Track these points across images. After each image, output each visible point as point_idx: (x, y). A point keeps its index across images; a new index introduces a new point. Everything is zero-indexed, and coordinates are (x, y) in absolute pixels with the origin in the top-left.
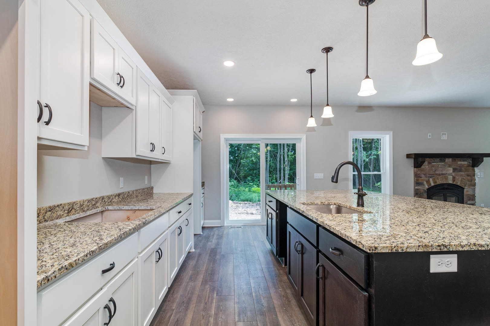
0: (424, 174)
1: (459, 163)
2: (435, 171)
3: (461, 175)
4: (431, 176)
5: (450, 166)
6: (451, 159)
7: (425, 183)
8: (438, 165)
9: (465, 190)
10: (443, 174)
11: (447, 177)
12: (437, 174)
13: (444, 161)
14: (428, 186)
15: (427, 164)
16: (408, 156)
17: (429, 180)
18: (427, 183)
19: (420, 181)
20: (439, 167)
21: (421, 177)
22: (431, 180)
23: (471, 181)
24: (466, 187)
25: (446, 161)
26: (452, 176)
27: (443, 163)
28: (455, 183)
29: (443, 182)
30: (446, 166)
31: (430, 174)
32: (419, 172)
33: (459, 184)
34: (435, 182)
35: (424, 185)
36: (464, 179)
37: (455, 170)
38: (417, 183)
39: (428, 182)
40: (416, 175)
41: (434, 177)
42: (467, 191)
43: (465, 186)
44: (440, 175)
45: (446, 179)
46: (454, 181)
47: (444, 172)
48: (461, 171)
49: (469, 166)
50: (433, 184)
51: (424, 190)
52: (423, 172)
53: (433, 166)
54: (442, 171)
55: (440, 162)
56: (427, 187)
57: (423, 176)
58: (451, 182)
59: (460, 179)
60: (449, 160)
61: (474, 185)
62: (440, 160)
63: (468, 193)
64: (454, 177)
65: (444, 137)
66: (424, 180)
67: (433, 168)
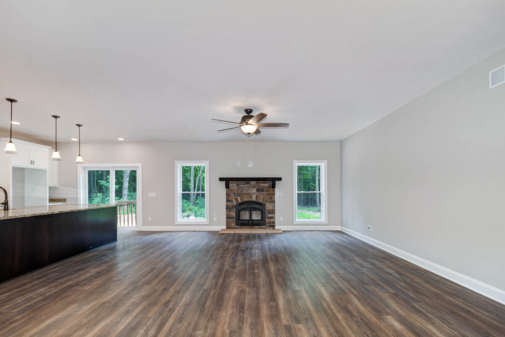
1: (261, 185)
2: (242, 191)
3: (263, 195)
4: (239, 195)
5: (254, 187)
7: (234, 200)
8: (244, 186)
9: (266, 206)
10: (248, 194)
11: (252, 196)
12: (243, 194)
13: (249, 183)
14: (236, 203)
15: (236, 186)
16: (221, 179)
18: (235, 200)
19: (230, 199)
20: (245, 188)
21: (230, 196)
22: (238, 197)
23: (271, 198)
24: (267, 204)
25: (251, 183)
26: (255, 195)
27: (249, 185)
28: (257, 201)
29: (248, 200)
30: (251, 187)
31: (238, 194)
32: (229, 192)
33: (261, 201)
34: (242, 200)
35: (233, 202)
36: (265, 197)
37: (258, 190)
38: (228, 201)
39: (236, 199)
40: (228, 195)
41: (241, 195)
42: (268, 207)
43: (266, 203)
44: (245, 194)
45: (251, 197)
46: (257, 199)
47: (249, 192)
48: (263, 191)
49: (269, 187)
50: (240, 201)
51: (233, 205)
52: (232, 192)
53: (240, 187)
54: (247, 191)
55: (246, 184)
57: (232, 195)
58: (254, 200)
59: (262, 197)
60: (253, 183)
61: (274, 202)
62: (246, 182)
63: (269, 208)
64: (257, 196)
65: (250, 165)
66: (233, 198)
67: (241, 189)
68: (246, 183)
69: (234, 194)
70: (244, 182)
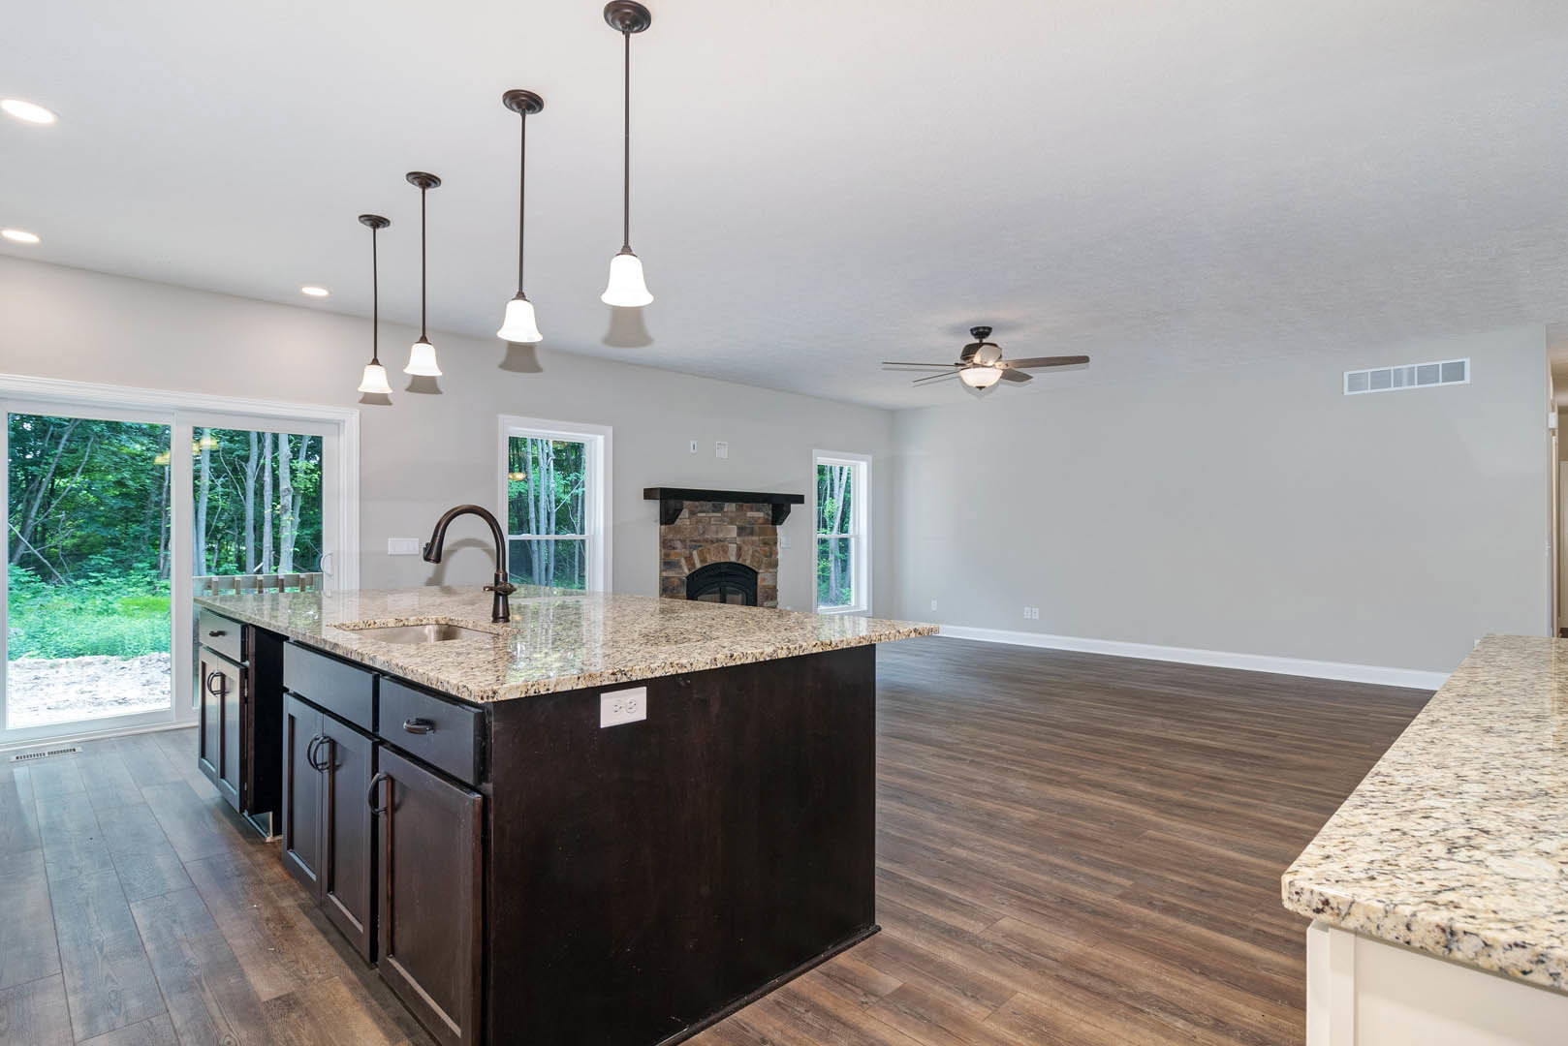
0: (682, 541)
1: (750, 514)
2: (704, 532)
3: (753, 543)
4: (696, 544)
5: (732, 522)
6: (734, 505)
7: (683, 561)
8: (710, 518)
9: (759, 576)
10: (718, 540)
11: (728, 547)
12: (706, 541)
13: (721, 509)
14: (689, 570)
15: (687, 516)
16: (649, 494)
17: (691, 554)
18: (686, 562)
19: (673, 558)
20: (712, 522)
21: (674, 548)
22: (695, 553)
23: (771, 556)
24: (761, 571)
25: (725, 510)
26: (735, 545)
27: (720, 515)
28: (740, 562)
29: (718, 561)
30: (724, 521)
31: (695, 541)
32: (670, 536)
33: (748, 563)
34: (703, 560)
35: (680, 567)
36: (756, 551)
37: (741, 530)
38: (667, 563)
39: (689, 559)
40: (666, 544)
41: (701, 546)
42: (764, 580)
43: (759, 567)
44: (712, 542)
45: (725, 551)
46: (739, 555)
47: (721, 536)
48: (752, 533)
49: (766, 522)
50: (698, 565)
51: (680, 579)
52: (678, 536)
53: (699, 521)
54: (717, 533)
55: (714, 512)
56: (687, 572)
57: (678, 544)
58: (733, 559)
59: (751, 552)
60: (730, 507)
61: (775, 565)
62: (714, 505)
63: (765, 584)
64: (739, 549)
65: (722, 453)
66: (680, 554)
67: (701, 527)
68: (716, 509)
69: (683, 541)
70: (710, 504)
